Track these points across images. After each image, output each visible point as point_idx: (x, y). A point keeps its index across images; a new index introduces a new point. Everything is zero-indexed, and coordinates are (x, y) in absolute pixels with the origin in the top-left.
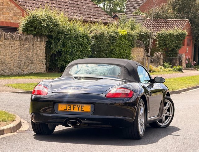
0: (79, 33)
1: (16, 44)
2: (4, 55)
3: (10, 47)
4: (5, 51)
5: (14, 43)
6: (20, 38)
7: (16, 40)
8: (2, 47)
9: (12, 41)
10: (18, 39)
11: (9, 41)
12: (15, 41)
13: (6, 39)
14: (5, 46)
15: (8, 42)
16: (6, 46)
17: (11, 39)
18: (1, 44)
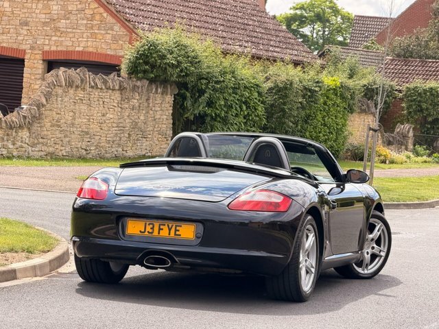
0: (243, 80)
1: (112, 98)
2: (88, 117)
3: (101, 103)
4: (90, 110)
5: (108, 94)
6: (120, 86)
7: (113, 90)
8: (84, 102)
9: (105, 91)
10: (117, 87)
11: (99, 90)
12: (110, 91)
13: (92, 87)
14: (89, 100)
15: (96, 93)
16: (91, 99)
17: (104, 87)
18: (82, 96)
